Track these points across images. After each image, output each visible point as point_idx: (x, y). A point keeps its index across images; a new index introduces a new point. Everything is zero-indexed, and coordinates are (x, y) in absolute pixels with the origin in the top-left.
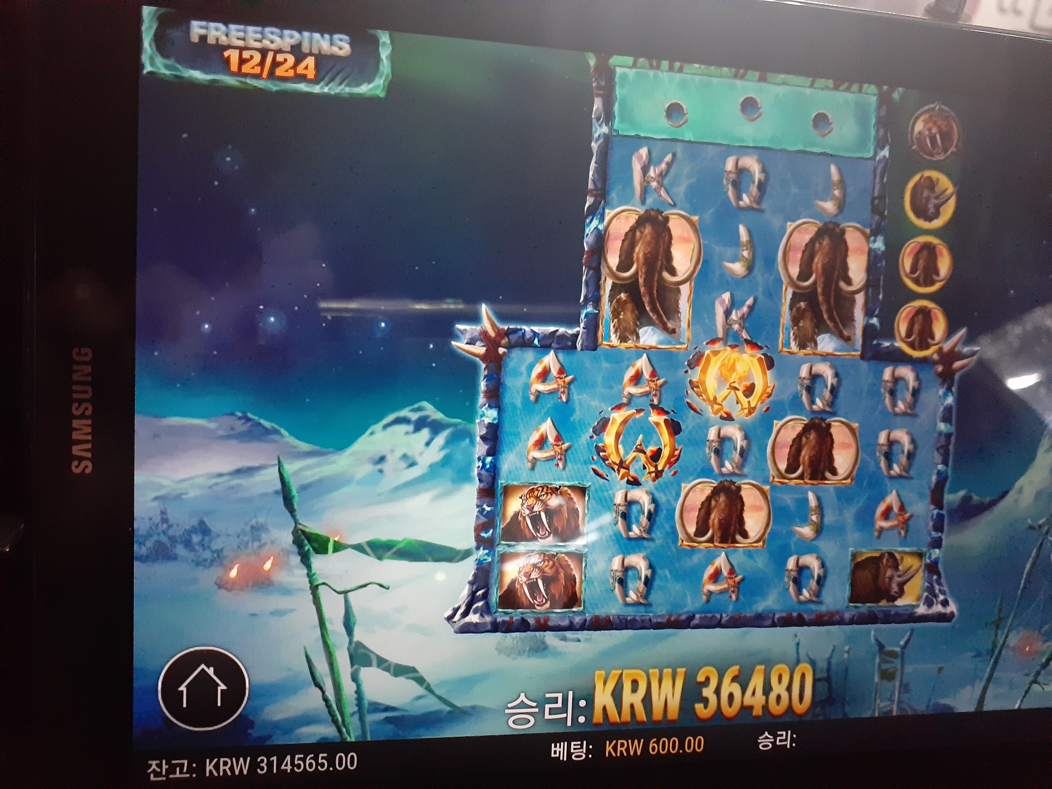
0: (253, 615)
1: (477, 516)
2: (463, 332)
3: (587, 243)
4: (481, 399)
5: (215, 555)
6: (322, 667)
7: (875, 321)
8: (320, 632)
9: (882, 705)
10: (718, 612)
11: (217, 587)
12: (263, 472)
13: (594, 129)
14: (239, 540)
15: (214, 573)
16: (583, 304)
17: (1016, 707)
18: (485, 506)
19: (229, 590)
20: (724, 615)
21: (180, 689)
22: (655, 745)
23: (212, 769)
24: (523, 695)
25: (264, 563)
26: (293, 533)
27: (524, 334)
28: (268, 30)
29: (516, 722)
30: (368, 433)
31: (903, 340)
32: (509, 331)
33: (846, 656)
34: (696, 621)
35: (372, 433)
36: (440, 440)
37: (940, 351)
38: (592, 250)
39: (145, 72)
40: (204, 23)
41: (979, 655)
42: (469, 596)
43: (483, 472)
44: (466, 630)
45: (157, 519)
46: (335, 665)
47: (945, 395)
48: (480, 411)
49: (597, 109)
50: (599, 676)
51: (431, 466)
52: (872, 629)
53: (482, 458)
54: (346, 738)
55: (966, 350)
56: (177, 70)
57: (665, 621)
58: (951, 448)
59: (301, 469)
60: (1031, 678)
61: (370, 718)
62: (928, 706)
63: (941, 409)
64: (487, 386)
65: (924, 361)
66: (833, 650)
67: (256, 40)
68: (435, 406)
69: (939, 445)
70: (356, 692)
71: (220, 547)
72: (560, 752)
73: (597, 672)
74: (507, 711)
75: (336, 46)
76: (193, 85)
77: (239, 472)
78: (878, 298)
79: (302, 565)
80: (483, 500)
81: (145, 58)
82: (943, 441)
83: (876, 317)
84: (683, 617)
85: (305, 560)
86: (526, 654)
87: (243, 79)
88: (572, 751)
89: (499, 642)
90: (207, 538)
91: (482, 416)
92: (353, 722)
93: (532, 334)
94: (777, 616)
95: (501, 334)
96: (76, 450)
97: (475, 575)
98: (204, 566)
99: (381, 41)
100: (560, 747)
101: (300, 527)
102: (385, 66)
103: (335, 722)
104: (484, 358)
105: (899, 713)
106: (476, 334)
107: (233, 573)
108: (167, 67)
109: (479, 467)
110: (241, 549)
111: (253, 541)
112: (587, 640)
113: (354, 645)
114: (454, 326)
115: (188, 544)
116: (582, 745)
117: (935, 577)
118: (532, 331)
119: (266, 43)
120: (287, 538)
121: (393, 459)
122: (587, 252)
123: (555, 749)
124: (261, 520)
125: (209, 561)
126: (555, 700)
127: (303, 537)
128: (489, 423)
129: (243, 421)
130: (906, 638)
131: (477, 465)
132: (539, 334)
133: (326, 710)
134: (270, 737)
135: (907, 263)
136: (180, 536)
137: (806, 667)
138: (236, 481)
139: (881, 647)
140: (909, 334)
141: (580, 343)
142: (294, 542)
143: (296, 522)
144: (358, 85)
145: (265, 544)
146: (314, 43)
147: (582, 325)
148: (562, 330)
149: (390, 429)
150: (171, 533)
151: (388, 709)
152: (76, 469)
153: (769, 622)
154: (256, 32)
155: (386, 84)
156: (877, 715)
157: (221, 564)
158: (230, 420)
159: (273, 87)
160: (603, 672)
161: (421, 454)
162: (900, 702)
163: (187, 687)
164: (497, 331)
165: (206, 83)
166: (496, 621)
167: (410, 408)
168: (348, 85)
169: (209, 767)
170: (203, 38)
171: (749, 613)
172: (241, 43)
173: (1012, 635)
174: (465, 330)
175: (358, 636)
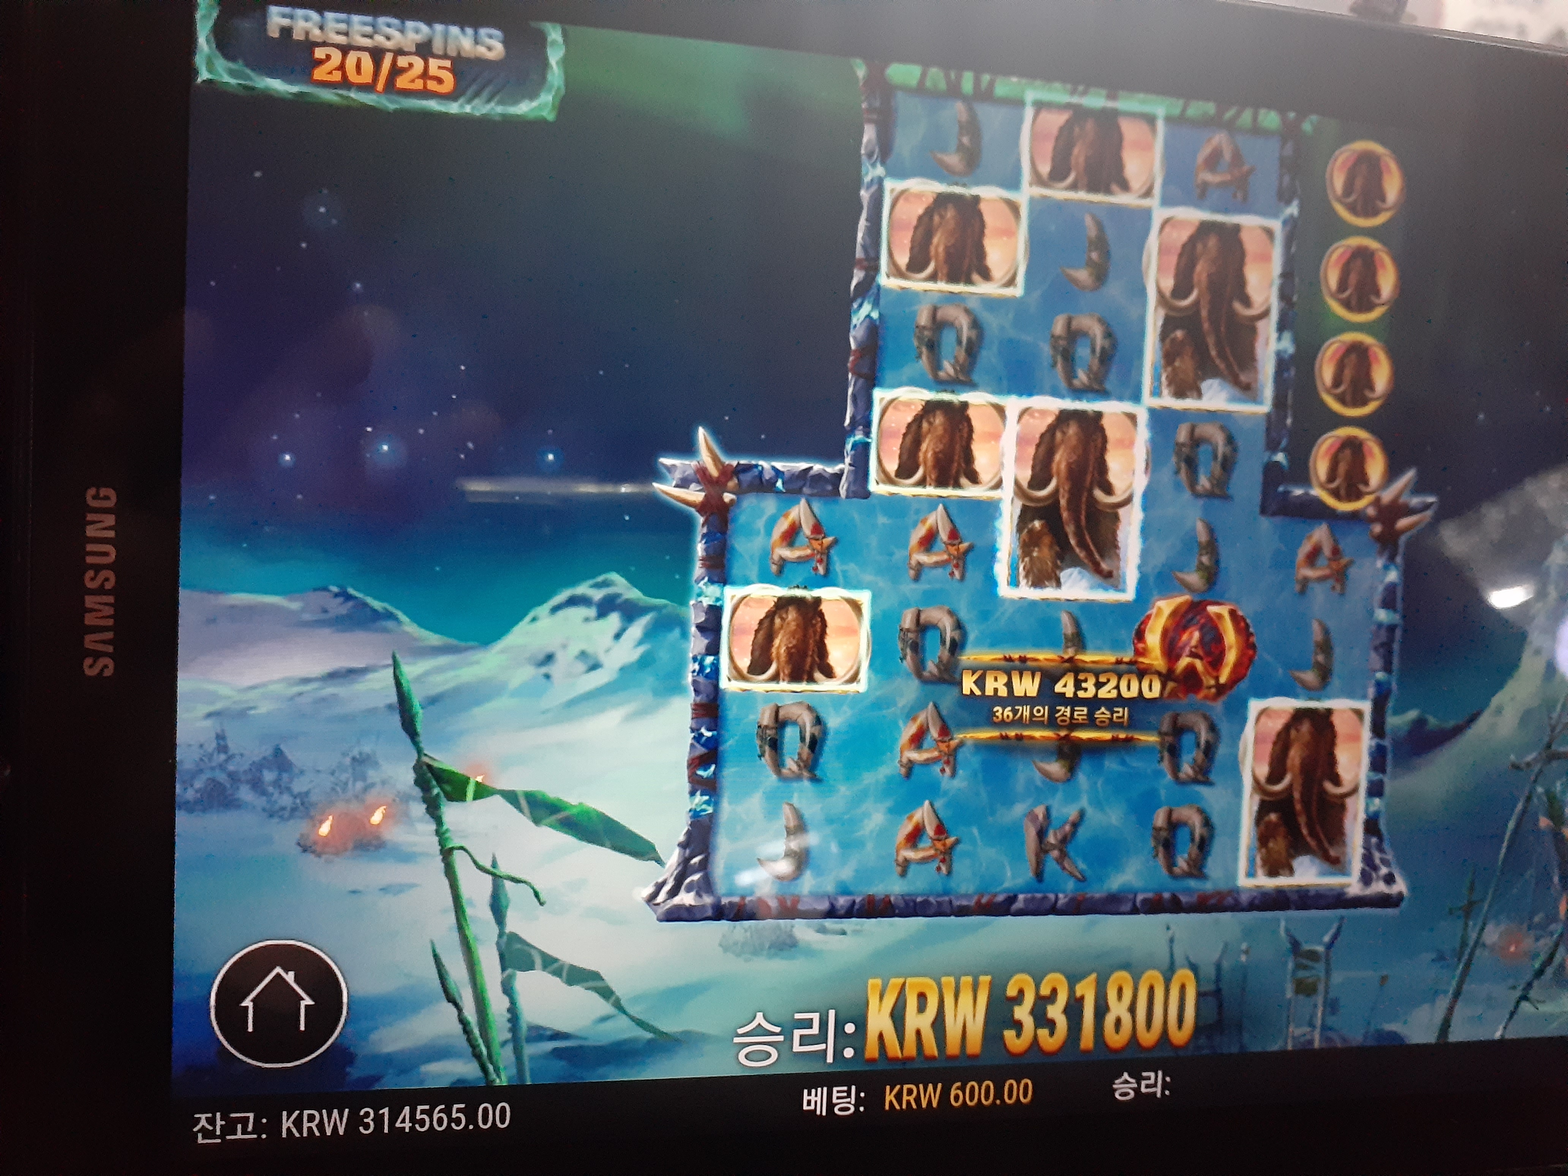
0: (354, 892)
1: (692, 745)
2: (671, 469)
3: (855, 338)
4: (698, 570)
5: (298, 801)
6: (457, 972)
7: (1280, 457)
8: (455, 921)
9: (1298, 1032)
10: (1052, 892)
11: (299, 849)
12: (370, 676)
13: (863, 172)
14: (332, 779)
15: (296, 828)
16: (849, 429)
17: (1498, 1035)
18: (703, 730)
19: (319, 855)
20: (1061, 896)
21: (243, 1004)
22: (960, 1093)
23: (291, 1126)
24: (760, 1015)
25: (372, 813)
26: (415, 768)
27: (761, 473)
28: (382, 20)
29: (751, 1056)
30: (528, 618)
31: (1322, 486)
32: (739, 468)
33: (1243, 958)
34: (1019, 904)
35: (534, 619)
36: (636, 630)
37: (1377, 502)
38: (863, 349)
39: (199, 80)
40: (287, 10)
41: (1441, 958)
42: (679, 865)
43: (701, 679)
44: (675, 916)
45: (212, 746)
46: (477, 968)
47: (1386, 568)
48: (696, 589)
49: (869, 141)
50: (873, 986)
51: (623, 669)
52: (1282, 916)
53: (699, 658)
54: (494, 1081)
55: (1415, 501)
56: (249, 78)
57: (972, 903)
58: (1396, 647)
59: (427, 674)
60: (1518, 993)
61: (530, 1050)
62: (1365, 1036)
63: (1381, 588)
64: (706, 550)
65: (1355, 516)
66: (1224, 951)
67: (365, 36)
68: (628, 579)
69: (1377, 642)
70: (509, 1010)
71: (304, 789)
72: (816, 1102)
73: (871, 981)
74: (737, 1040)
75: (483, 44)
76: (270, 99)
77: (333, 676)
78: (1285, 425)
79: (428, 816)
80: (700, 720)
81: (200, 61)
82: (1383, 636)
83: (1283, 450)
84: (1000, 898)
85: (433, 810)
86: (765, 952)
87: (344, 92)
88: (835, 1101)
89: (724, 936)
90: (285, 776)
91: (699, 595)
92: (505, 1056)
93: (773, 473)
94: (1140, 898)
95: (728, 473)
96: (90, 641)
97: (689, 833)
98: (281, 817)
99: (549, 39)
100: (816, 1095)
101: (425, 759)
102: (556, 75)
103: (477, 1056)
104: (702, 508)
105: (1324, 1045)
106: (690, 472)
107: (325, 829)
108: (232, 73)
109: (694, 671)
110: (337, 792)
111: (355, 780)
112: (856, 932)
113: (505, 938)
114: (656, 461)
115: (257, 785)
116: (849, 1092)
117: (1374, 840)
118: (774, 468)
119: (380, 39)
120: (405, 777)
121: (564, 660)
122: (855, 351)
123: (809, 1098)
124: (367, 749)
125: (289, 809)
126: (809, 1024)
127: (429, 775)
128: (710, 606)
129: (340, 600)
130: (1332, 931)
131: (692, 670)
132: (783, 473)
133: (464, 1037)
134: (377, 1079)
135: (1327, 373)
136: (245, 772)
137: (1184, 975)
138: (330, 690)
139: (1295, 945)
140: (1331, 477)
141: (845, 488)
142: (417, 782)
143: (419, 751)
144: (516, 102)
145: (373, 785)
146: (450, 41)
147: (848, 460)
148: (817, 467)
149: (561, 614)
150: (231, 767)
151: (557, 1036)
152: (90, 669)
153: (1128, 907)
154: (365, 24)
155: (558, 100)
156: (1290, 1047)
157: (308, 816)
158: (322, 598)
159: (390, 104)
160: (879, 981)
161: (608, 651)
162: (1324, 1028)
163: (253, 1001)
164: (721, 467)
165: (290, 96)
166: (720, 901)
167: (591, 582)
168: (501, 102)
169: (287, 1123)
170: (286, 32)
171: (1097, 892)
172: (341, 40)
173: (1489, 928)
174: (674, 466)
175: (512, 925)
